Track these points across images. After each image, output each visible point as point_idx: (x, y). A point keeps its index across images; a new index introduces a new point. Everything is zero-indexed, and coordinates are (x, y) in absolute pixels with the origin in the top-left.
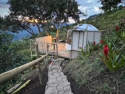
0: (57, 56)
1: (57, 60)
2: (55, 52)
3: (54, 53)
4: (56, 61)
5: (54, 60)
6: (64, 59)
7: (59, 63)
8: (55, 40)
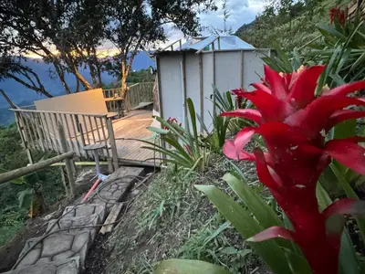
0: (115, 160)
1: (112, 176)
2: (106, 147)
3: (105, 151)
4: (109, 183)
5: (104, 178)
6: (141, 170)
7: (117, 189)
8: (120, 102)
